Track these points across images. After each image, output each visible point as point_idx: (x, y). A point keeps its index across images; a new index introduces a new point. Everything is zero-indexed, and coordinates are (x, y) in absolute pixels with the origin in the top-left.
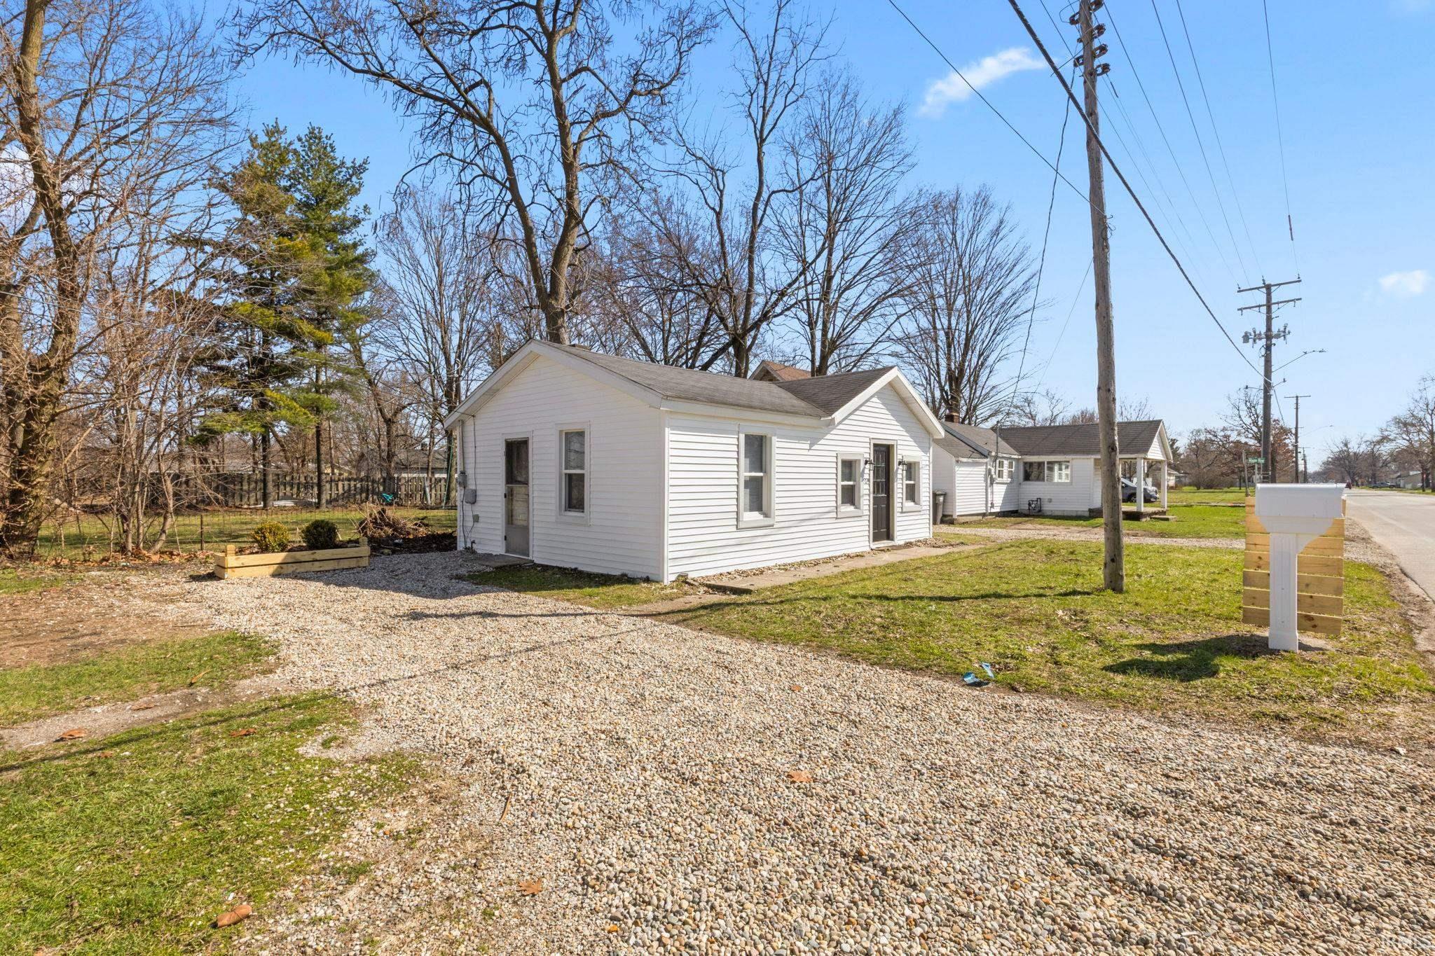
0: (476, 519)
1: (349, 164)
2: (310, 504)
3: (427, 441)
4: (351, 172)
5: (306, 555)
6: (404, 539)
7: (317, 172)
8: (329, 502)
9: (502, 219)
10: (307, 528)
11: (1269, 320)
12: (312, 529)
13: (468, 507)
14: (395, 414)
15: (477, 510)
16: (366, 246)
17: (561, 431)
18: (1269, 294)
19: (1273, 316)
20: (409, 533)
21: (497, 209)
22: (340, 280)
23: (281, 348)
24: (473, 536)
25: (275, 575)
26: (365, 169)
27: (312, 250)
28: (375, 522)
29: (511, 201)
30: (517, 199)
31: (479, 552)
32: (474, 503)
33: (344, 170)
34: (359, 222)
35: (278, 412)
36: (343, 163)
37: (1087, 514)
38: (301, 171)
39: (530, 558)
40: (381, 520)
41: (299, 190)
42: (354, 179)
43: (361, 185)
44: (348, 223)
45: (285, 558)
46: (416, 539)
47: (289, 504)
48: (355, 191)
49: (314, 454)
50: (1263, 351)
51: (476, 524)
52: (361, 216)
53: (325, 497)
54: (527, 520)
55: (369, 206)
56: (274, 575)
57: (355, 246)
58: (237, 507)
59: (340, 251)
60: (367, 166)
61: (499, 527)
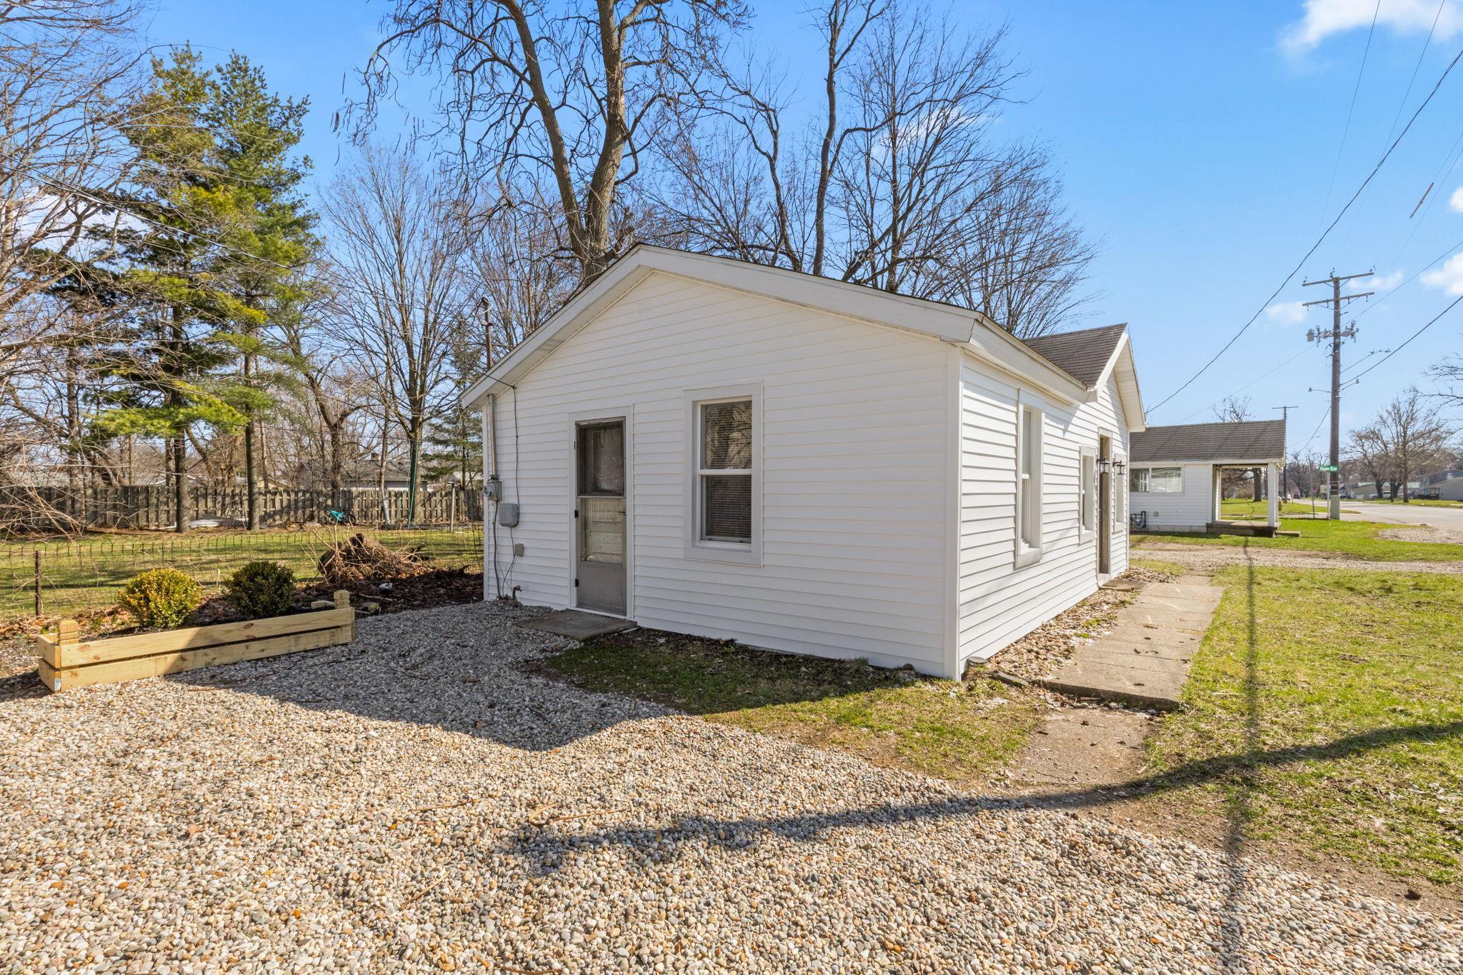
0: (519, 551)
1: (284, 103)
2: (237, 525)
3: (378, 450)
4: (287, 114)
5: (233, 630)
6: (392, 580)
7: (243, 113)
8: (263, 519)
9: (516, 133)
10: (235, 576)
11: (1337, 315)
12: (244, 579)
13: (504, 532)
14: (341, 420)
15: (521, 536)
16: (307, 208)
17: (695, 403)
18: (1337, 288)
19: (1342, 311)
20: (398, 572)
21: (508, 117)
22: (275, 244)
23: (197, 331)
24: (517, 579)
25: (172, 675)
26: (305, 111)
27: (238, 206)
28: (348, 555)
29: (533, 100)
30: (540, 99)
31: (524, 603)
32: (515, 525)
33: (278, 109)
34: (298, 177)
35: (194, 409)
36: (276, 101)
37: (1204, 530)
38: (222, 109)
39: (629, 617)
40: (356, 552)
41: (220, 135)
42: (291, 123)
43: (299, 133)
44: (284, 178)
45: (193, 640)
46: (411, 580)
47: (211, 524)
48: (291, 140)
49: (244, 466)
50: (1330, 350)
51: (519, 560)
52: (301, 170)
53: (258, 513)
54: (623, 554)
55: (311, 157)
56: (168, 676)
57: (293, 207)
58: (141, 529)
59: (275, 212)
60: (307, 107)
61: (566, 565)
